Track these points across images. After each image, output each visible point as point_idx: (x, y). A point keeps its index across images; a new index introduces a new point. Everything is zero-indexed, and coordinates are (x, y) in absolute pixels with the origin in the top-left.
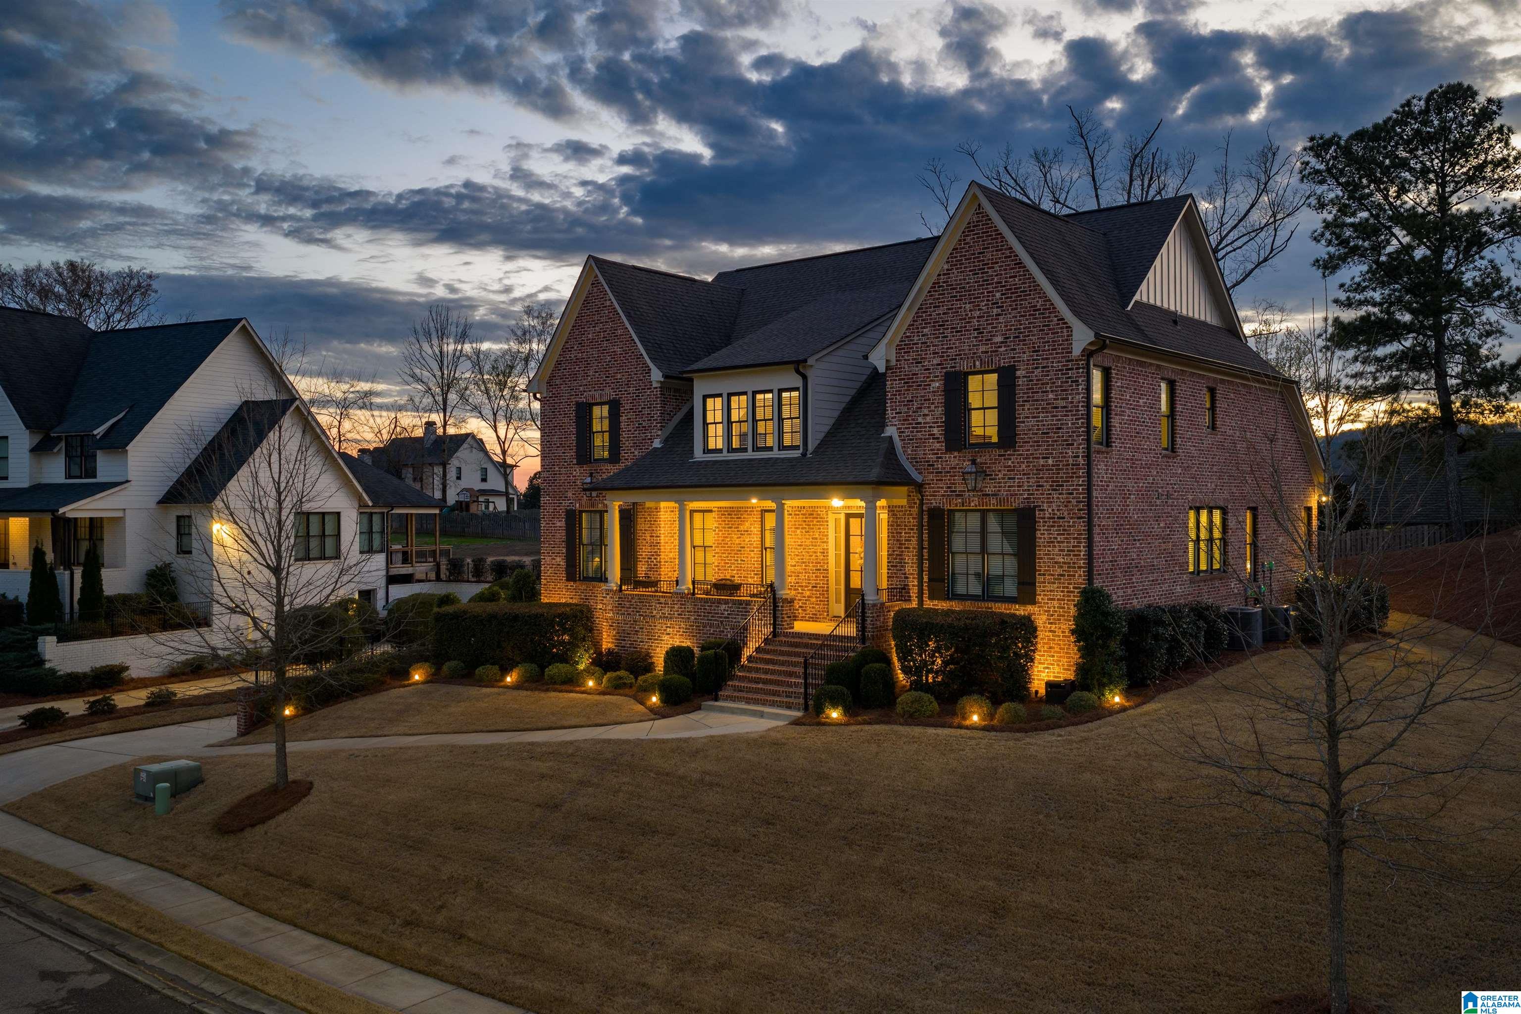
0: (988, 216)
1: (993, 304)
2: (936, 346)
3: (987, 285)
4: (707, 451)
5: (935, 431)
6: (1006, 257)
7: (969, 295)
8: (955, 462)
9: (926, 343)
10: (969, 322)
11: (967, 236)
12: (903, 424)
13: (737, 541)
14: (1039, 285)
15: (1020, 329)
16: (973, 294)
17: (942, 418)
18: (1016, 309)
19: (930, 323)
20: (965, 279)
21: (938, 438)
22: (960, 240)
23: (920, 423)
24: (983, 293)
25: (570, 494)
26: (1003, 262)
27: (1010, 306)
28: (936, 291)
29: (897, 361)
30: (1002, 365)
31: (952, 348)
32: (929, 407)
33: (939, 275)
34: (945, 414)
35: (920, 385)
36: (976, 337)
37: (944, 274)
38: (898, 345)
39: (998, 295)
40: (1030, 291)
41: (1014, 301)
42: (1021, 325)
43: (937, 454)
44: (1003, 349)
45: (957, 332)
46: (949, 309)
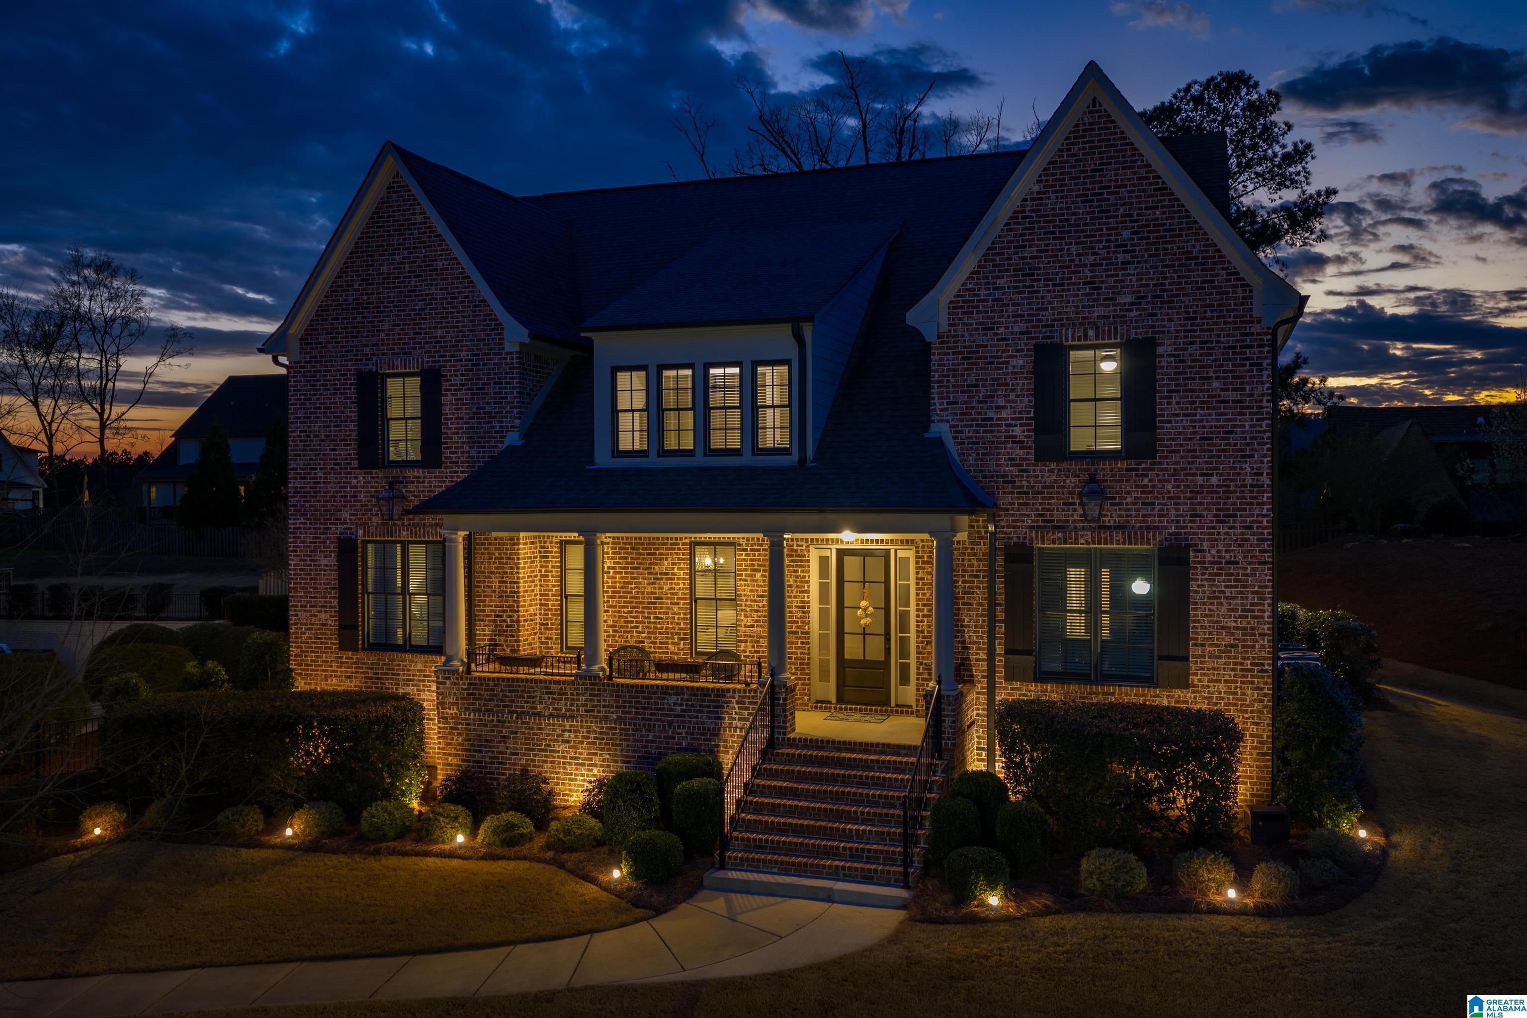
0: (1109, 116)
1: (1116, 246)
2: (1018, 304)
3: (1107, 218)
4: (618, 453)
5: (1017, 431)
6: (1139, 179)
7: (1076, 231)
8: (1050, 479)
9: (1002, 300)
10: (1075, 272)
11: (1073, 144)
12: (961, 420)
13: (649, 589)
14: (1195, 222)
15: (1162, 285)
16: (1083, 231)
17: (1029, 412)
18: (1157, 255)
19: (1008, 271)
20: (1068, 208)
21: (1022, 442)
22: (1061, 150)
23: (991, 419)
24: (1102, 230)
25: (345, 515)
26: (1134, 185)
27: (1147, 250)
28: (1019, 224)
29: (950, 325)
30: (1133, 336)
31: (1047, 309)
32: (1005, 396)
33: (1025, 200)
34: (1035, 407)
35: (992, 363)
36: (1087, 295)
37: (1032, 199)
38: (951, 302)
39: (1126, 234)
40: (1181, 230)
41: (1153, 244)
42: (1165, 278)
43: (1021, 465)
44: (1134, 313)
45: (1055, 285)
46: (1041, 251)
